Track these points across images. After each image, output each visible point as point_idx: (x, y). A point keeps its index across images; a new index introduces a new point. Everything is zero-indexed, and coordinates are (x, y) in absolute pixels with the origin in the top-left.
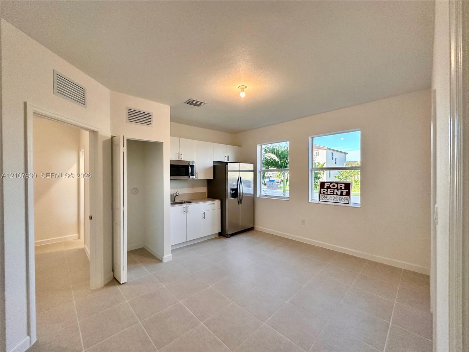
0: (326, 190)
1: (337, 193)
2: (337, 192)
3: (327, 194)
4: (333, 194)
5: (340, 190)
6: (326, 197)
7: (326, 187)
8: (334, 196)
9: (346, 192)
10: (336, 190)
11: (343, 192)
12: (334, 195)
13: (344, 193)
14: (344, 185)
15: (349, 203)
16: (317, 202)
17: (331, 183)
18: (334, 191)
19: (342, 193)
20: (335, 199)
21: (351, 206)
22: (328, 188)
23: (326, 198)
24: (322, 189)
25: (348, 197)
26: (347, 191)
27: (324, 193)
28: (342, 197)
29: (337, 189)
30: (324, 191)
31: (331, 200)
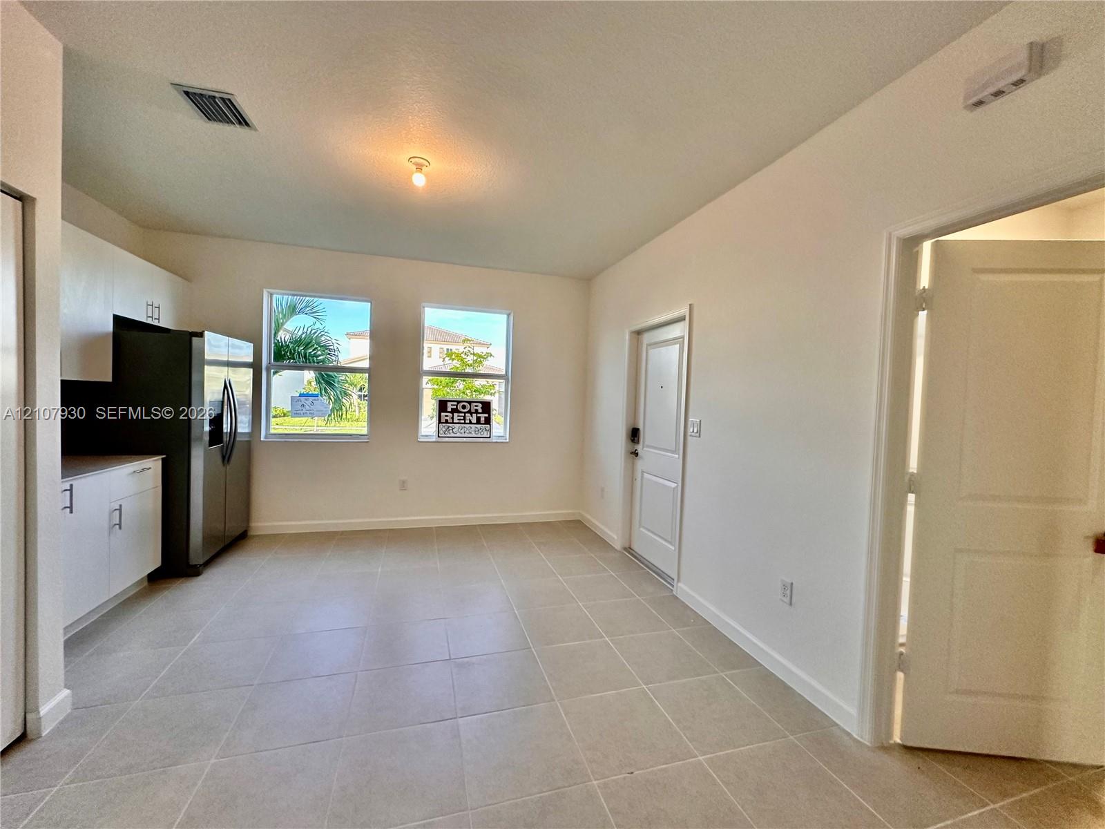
0: (450, 415)
1: (470, 420)
2: (471, 418)
3: (453, 423)
4: (463, 421)
5: (474, 415)
6: (450, 428)
7: (449, 410)
8: (465, 425)
9: (485, 417)
10: (469, 414)
11: (480, 417)
12: (465, 423)
13: (482, 420)
14: (480, 405)
15: (490, 437)
16: (434, 440)
17: (458, 402)
18: (464, 417)
19: (478, 419)
20: (468, 431)
21: (494, 441)
22: (454, 411)
23: (451, 431)
24: (443, 414)
25: (488, 426)
26: (487, 415)
27: (447, 422)
28: (479, 426)
29: (469, 412)
30: (446, 418)
31: (461, 433)
